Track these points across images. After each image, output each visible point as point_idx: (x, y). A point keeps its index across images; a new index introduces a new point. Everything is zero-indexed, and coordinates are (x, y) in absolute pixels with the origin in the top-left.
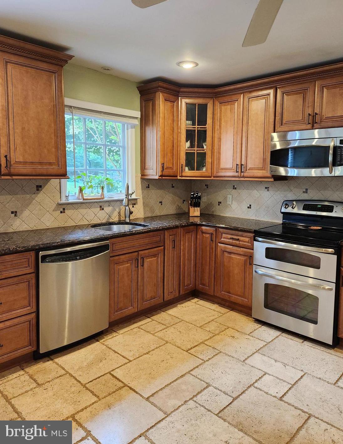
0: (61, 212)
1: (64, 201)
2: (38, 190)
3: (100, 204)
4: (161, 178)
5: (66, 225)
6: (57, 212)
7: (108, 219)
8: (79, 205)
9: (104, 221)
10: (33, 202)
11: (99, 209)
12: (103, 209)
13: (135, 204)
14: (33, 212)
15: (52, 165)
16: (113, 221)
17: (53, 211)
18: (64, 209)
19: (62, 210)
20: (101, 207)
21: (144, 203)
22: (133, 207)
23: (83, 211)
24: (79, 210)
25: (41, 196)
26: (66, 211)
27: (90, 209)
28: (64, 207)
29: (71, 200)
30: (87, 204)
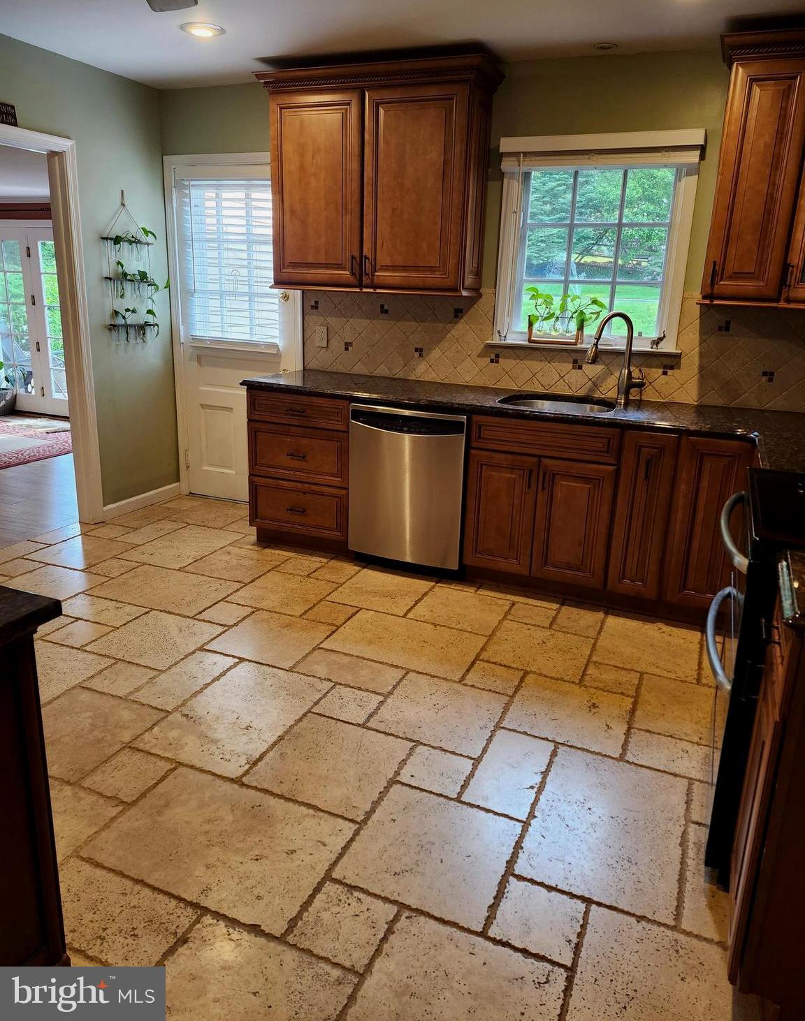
0: (492, 361)
1: (496, 340)
2: (456, 316)
3: (575, 356)
4: (707, 302)
5: (498, 386)
6: (484, 359)
7: (591, 390)
8: (528, 352)
9: (581, 393)
10: (448, 336)
11: (571, 365)
12: (580, 368)
13: (672, 368)
14: (446, 354)
15: (435, 271)
16: (603, 396)
17: (478, 356)
18: (497, 356)
19: (493, 356)
20: (575, 361)
21: (702, 368)
22: (665, 373)
23: (535, 365)
24: (526, 362)
25: (461, 328)
26: (500, 360)
27: (549, 362)
28: (497, 351)
29: (512, 340)
30: (544, 353)
